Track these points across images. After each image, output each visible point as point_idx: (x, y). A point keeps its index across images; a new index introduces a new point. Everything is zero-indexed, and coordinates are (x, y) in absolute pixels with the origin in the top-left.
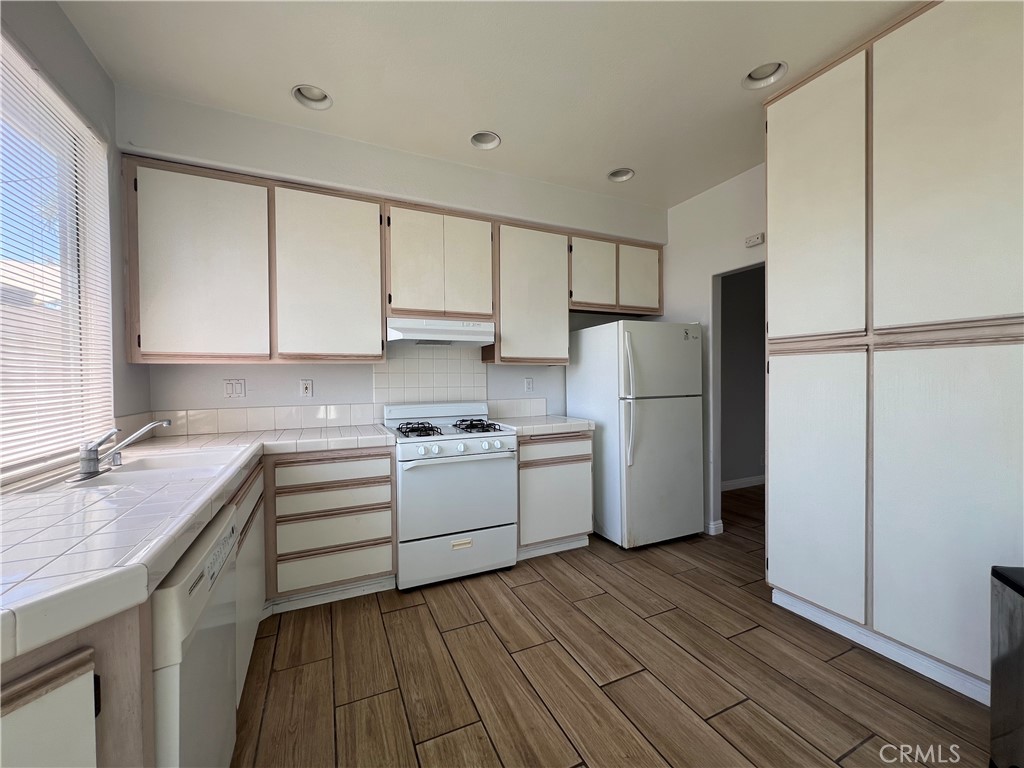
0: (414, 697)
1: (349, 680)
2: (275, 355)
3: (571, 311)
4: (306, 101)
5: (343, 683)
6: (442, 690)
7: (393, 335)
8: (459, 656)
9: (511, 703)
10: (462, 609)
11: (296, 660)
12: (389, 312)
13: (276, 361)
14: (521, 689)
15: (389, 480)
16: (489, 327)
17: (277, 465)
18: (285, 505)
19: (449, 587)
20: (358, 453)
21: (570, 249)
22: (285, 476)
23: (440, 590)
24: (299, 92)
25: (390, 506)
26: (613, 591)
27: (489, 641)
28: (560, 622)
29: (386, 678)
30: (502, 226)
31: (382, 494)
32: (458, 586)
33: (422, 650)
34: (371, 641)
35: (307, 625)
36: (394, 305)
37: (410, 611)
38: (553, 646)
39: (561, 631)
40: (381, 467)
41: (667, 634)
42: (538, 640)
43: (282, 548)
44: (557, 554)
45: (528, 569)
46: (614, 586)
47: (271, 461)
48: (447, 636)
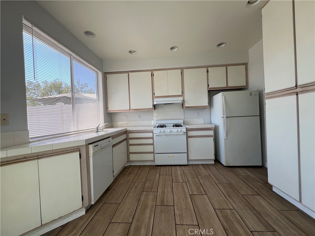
0: (147, 184)
1: (137, 179)
2: (131, 110)
3: (209, 91)
4: (131, 53)
5: (135, 179)
6: (153, 185)
7: (155, 103)
8: (161, 180)
9: (166, 191)
10: (167, 172)
11: (130, 173)
12: (154, 97)
13: (131, 111)
14: (170, 189)
15: (152, 138)
16: (181, 98)
17: (129, 133)
18: (131, 142)
19: (167, 167)
20: (145, 131)
21: (208, 72)
22: (131, 135)
23: (165, 167)
24: (130, 52)
25: (153, 144)
26: (212, 176)
27: (169, 179)
28: (190, 179)
29: (144, 180)
30: (184, 70)
31: (151, 141)
32: (170, 167)
33: (154, 177)
34: (145, 173)
35: (135, 168)
36: (155, 96)
37: (156, 170)
38: (184, 184)
39: (189, 181)
40: (150, 135)
41: (221, 189)
42: (181, 181)
43: (131, 151)
44: (202, 164)
45: (191, 166)
46: (214, 175)
47: (128, 132)
48: (160, 176)
